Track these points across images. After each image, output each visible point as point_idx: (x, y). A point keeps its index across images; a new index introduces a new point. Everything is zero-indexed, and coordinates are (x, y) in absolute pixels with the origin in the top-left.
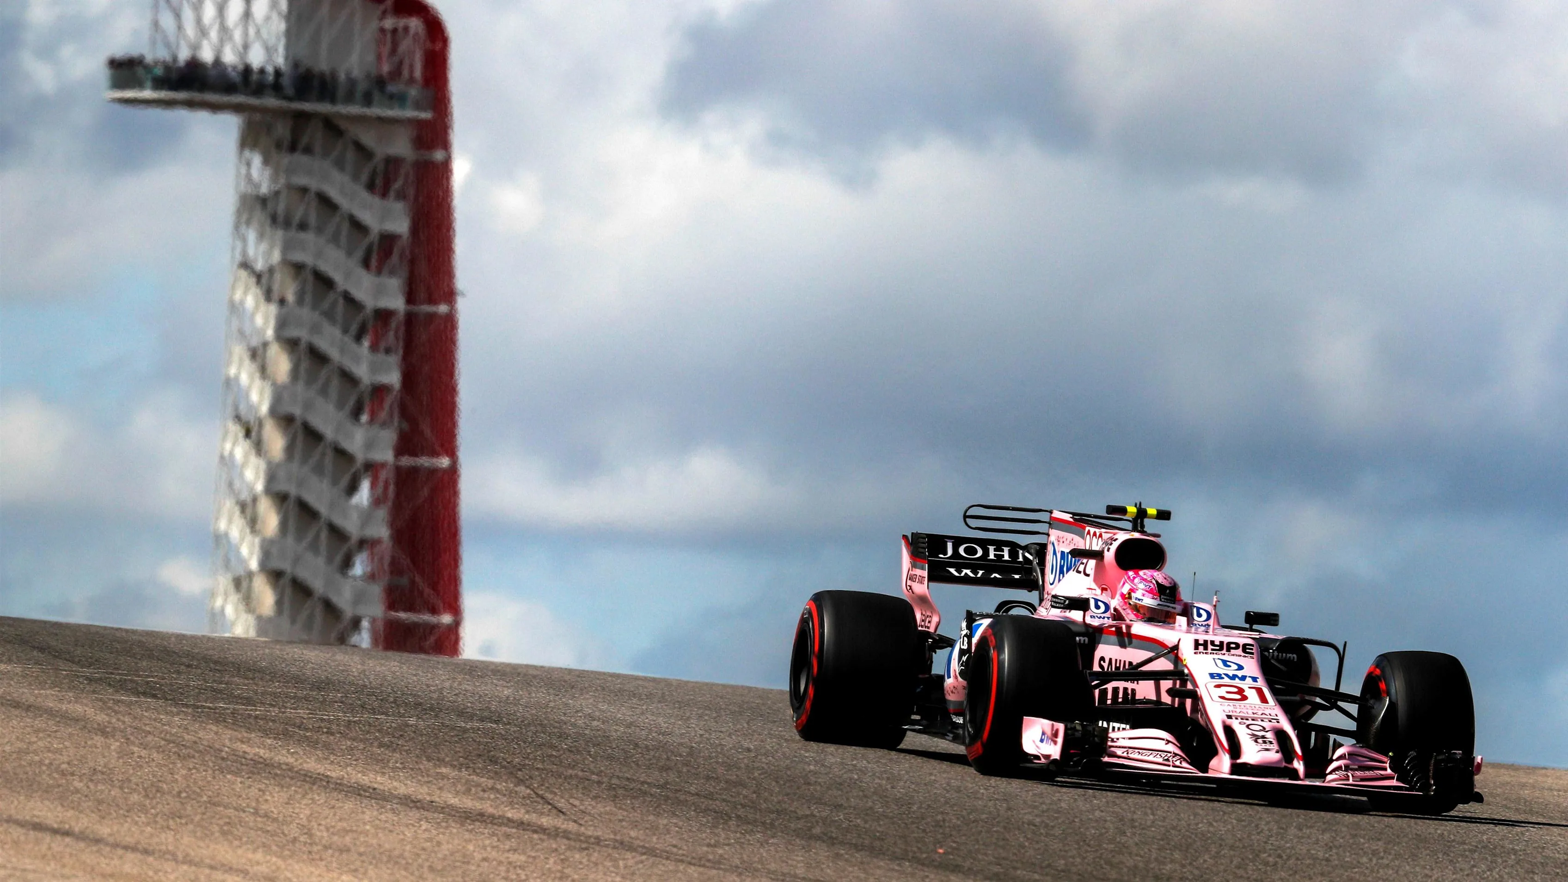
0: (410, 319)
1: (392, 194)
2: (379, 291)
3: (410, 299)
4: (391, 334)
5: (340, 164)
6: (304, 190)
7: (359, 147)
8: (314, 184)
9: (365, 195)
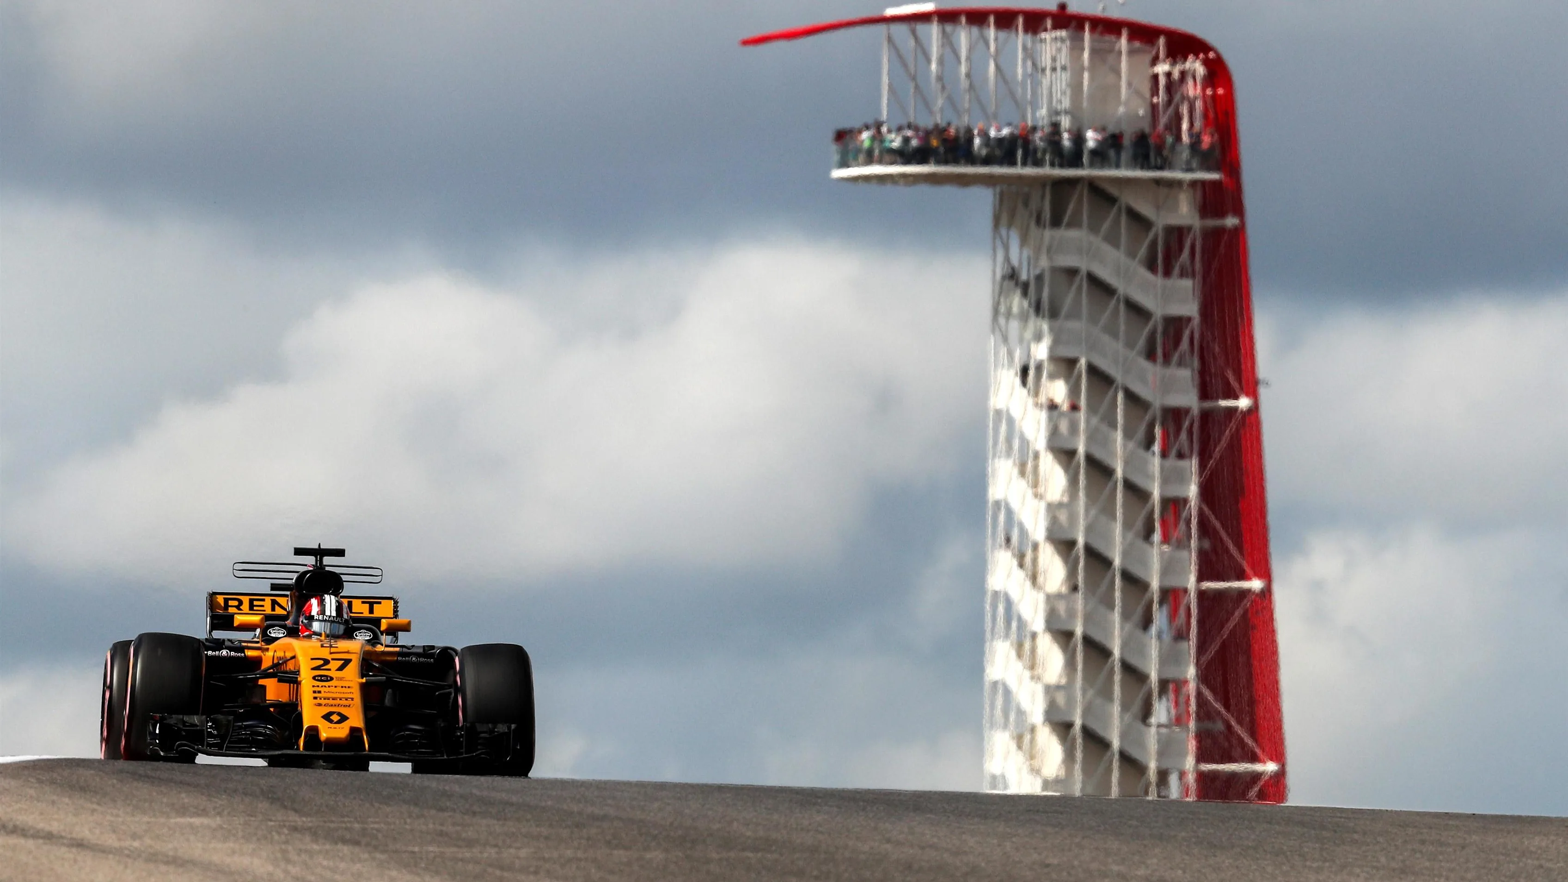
0: (1206, 416)
1: (1176, 270)
2: (1166, 386)
3: (1205, 394)
4: (1183, 436)
5: (1113, 240)
6: (1072, 272)
7: (1135, 216)
8: (1083, 264)
9: (1144, 273)
